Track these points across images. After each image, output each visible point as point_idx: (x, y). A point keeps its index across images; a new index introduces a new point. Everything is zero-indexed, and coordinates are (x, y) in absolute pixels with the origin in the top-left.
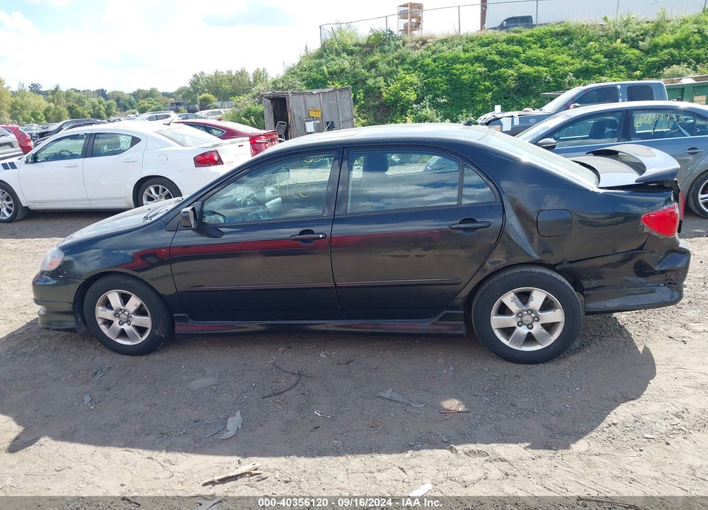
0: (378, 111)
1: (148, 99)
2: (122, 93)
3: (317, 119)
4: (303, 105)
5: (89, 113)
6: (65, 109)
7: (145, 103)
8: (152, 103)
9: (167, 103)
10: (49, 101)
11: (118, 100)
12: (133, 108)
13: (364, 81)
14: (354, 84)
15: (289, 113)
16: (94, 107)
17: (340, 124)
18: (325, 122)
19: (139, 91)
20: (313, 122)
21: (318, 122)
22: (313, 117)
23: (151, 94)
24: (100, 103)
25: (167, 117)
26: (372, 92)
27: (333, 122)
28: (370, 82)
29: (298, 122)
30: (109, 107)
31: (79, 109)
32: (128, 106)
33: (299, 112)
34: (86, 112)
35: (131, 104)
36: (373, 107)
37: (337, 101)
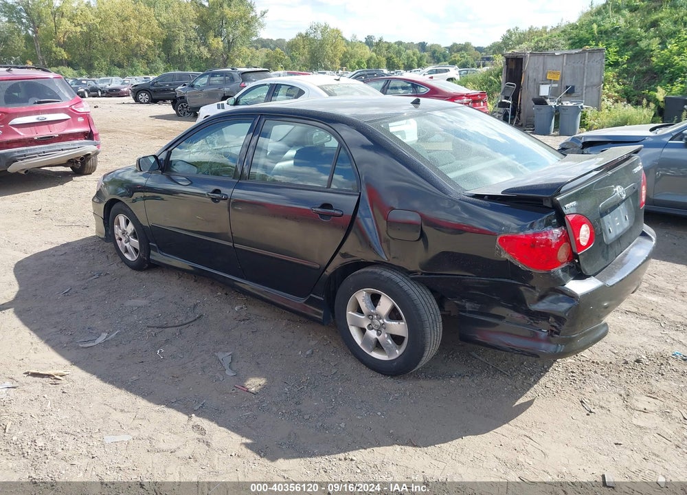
0: (644, 77)
1: (460, 52)
2: (439, 46)
3: (555, 82)
4: (541, 68)
5: (404, 64)
6: (384, 59)
7: (457, 56)
8: (464, 57)
9: (478, 58)
10: (374, 51)
11: (434, 52)
12: (445, 61)
13: (635, 43)
14: (624, 45)
15: (523, 75)
16: (408, 58)
17: (582, 90)
18: (564, 85)
19: (455, 45)
20: (548, 86)
21: (556, 85)
22: (551, 80)
23: (464, 48)
24: (414, 55)
25: (447, 71)
26: (641, 56)
27: (573, 87)
28: (643, 44)
29: (531, 84)
30: (421, 59)
31: (396, 60)
32: (442, 58)
33: (534, 74)
34: (401, 62)
35: (445, 57)
36: (639, 72)
37: (584, 64)
